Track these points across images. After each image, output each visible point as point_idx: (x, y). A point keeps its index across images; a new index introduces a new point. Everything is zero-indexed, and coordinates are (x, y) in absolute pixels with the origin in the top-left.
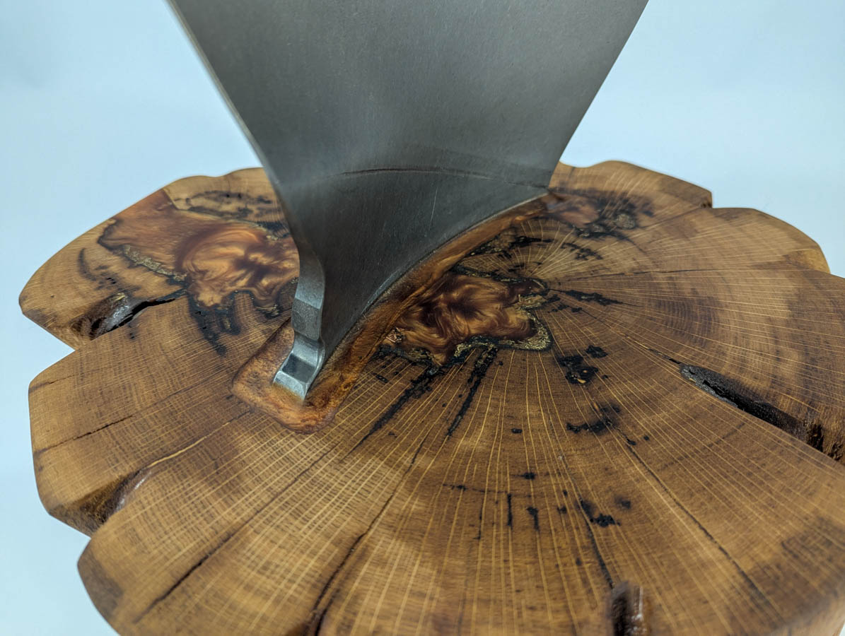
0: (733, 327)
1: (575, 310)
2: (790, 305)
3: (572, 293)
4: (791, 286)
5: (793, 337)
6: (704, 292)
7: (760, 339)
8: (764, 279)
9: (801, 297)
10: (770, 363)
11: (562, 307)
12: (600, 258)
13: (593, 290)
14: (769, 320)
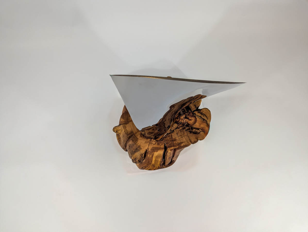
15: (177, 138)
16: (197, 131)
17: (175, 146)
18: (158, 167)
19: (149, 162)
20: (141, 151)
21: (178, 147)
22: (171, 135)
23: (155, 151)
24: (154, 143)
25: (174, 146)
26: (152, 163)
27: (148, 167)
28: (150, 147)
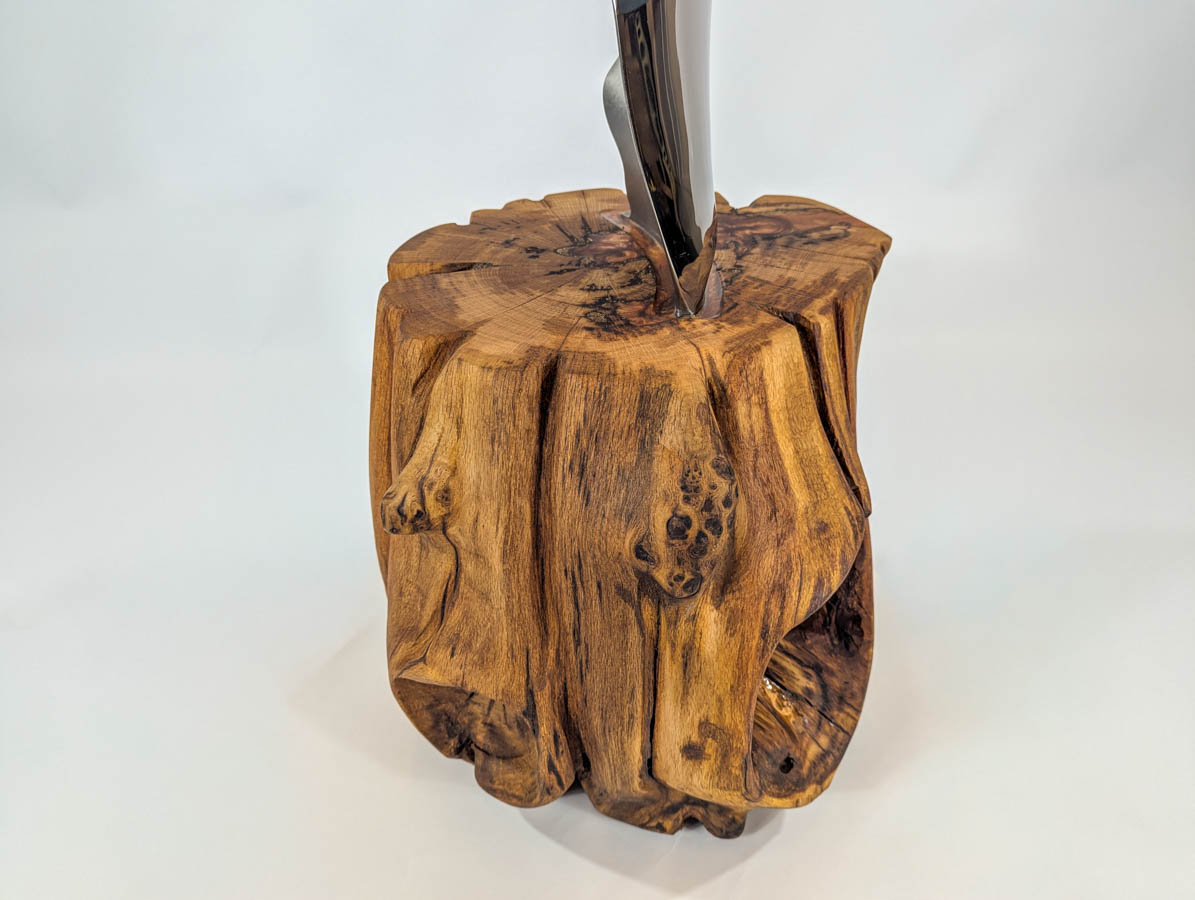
0: (480, 286)
1: (562, 265)
2: (457, 306)
3: (574, 270)
4: (461, 317)
5: (449, 293)
6: (507, 295)
7: (465, 287)
8: (480, 315)
9: (453, 314)
10: (453, 279)
11: (570, 263)
12: (582, 289)
13: (565, 275)
14: (464, 296)
15: (790, 274)
16: (827, 232)
17: (823, 293)
18: (849, 514)
19: (774, 511)
20: (685, 384)
21: (835, 291)
22: (748, 277)
23: (758, 349)
24: (711, 327)
25: (818, 296)
26: (801, 506)
27: (797, 578)
28: (711, 350)
